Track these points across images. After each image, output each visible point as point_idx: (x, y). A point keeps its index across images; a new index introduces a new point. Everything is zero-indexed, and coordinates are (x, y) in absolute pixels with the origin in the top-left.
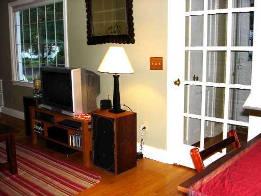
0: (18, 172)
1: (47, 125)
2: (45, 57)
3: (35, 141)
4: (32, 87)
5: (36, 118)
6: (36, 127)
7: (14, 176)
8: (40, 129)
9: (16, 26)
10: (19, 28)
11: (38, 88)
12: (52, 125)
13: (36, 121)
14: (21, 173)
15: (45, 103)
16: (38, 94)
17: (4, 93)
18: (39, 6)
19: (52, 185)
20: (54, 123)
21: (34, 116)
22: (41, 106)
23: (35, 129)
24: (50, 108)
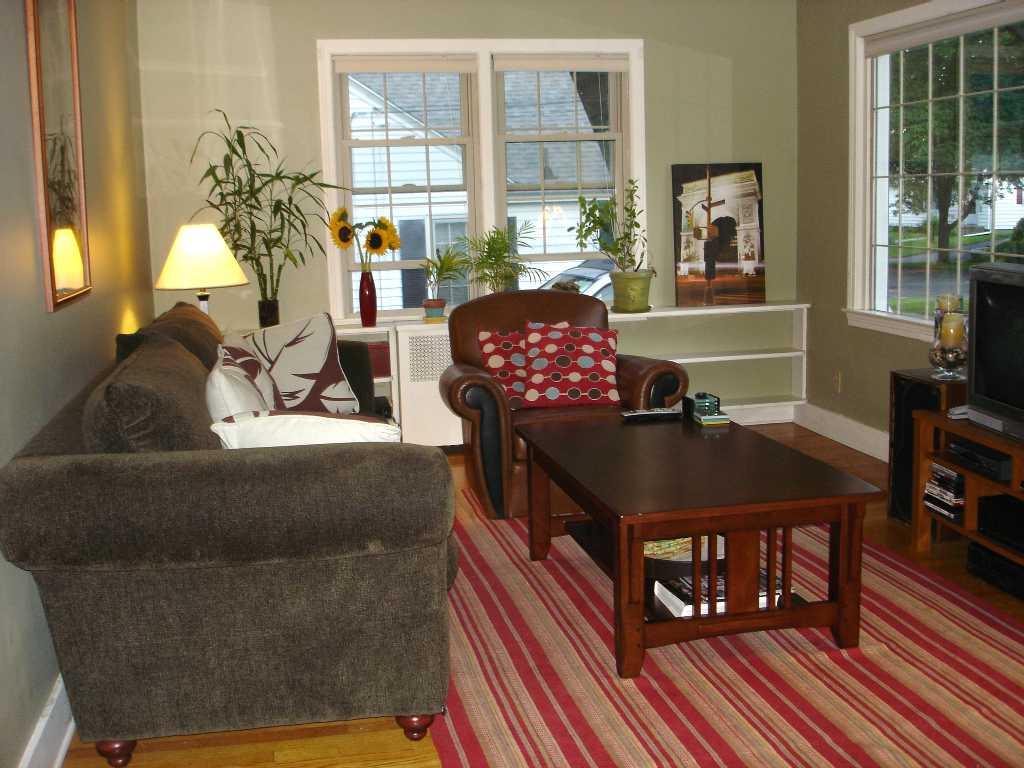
0: (862, 643)
1: (978, 487)
2: (950, 221)
3: (923, 542)
4: (928, 337)
5: (937, 455)
6: (933, 490)
7: (845, 653)
8: (949, 498)
9: (874, 109)
10: (884, 117)
11: (950, 344)
12: (997, 491)
13: (936, 466)
14: (870, 647)
15: (977, 405)
16: (950, 366)
17: (810, 353)
18: (970, 31)
19: (984, 710)
20: (1008, 483)
21: (931, 450)
22: (959, 413)
23: (929, 498)
24: (996, 424)
